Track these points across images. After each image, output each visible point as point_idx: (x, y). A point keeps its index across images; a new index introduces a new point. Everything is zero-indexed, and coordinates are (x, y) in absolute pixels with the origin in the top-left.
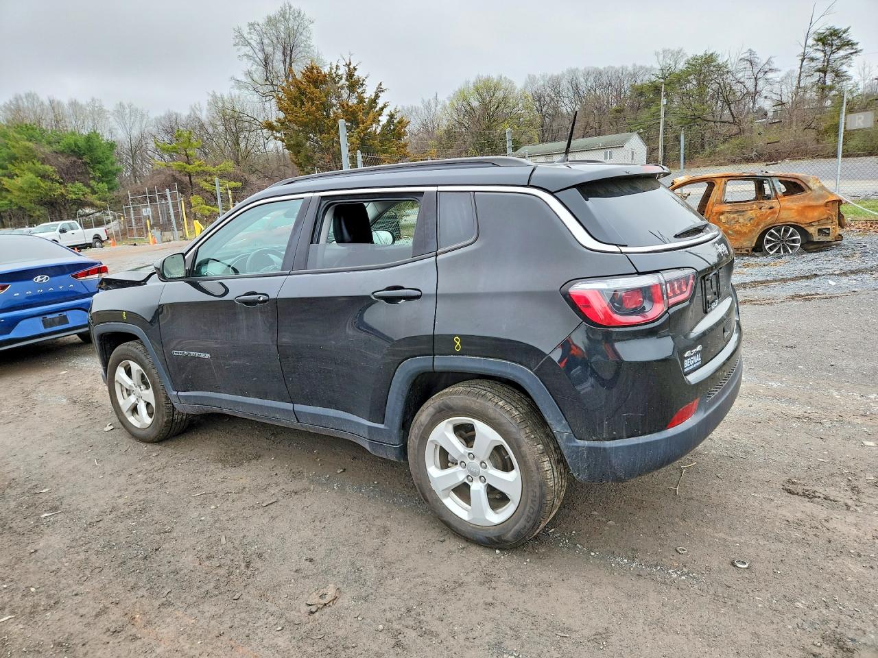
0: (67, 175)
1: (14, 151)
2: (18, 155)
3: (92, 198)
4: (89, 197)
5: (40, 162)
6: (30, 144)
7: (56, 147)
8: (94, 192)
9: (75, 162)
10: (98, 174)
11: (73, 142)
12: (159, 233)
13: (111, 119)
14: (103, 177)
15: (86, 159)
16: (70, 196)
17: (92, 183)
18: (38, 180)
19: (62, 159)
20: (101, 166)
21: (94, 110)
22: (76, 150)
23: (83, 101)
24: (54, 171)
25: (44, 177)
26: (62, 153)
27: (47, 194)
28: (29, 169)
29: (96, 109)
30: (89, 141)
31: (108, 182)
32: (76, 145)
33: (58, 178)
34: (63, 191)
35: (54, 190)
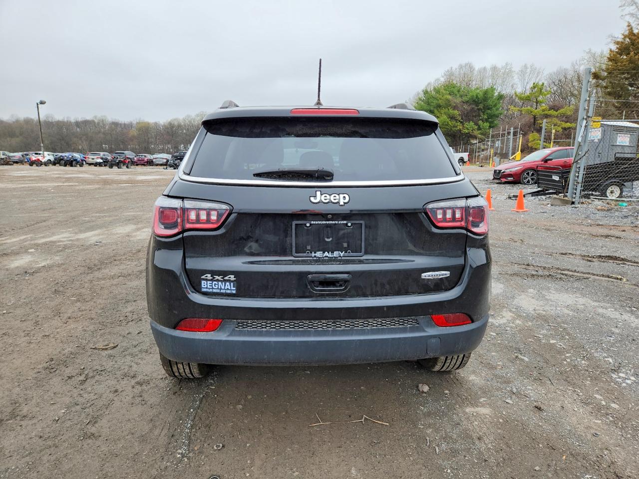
0: (467, 117)
1: (440, 101)
2: (441, 104)
3: (476, 133)
4: (475, 132)
5: (452, 109)
6: (449, 97)
7: (465, 99)
8: (479, 129)
9: (473, 108)
10: (486, 117)
11: (475, 95)
12: (499, 159)
13: (516, 77)
14: (489, 118)
15: (481, 106)
16: (464, 131)
17: (480, 122)
18: (448, 120)
19: (465, 107)
20: (489, 111)
21: (505, 72)
22: (476, 100)
23: (499, 65)
24: (459, 115)
25: (452, 118)
26: (467, 102)
27: (451, 129)
28: (445, 113)
29: (507, 70)
30: (486, 94)
31: (490, 123)
32: (477, 96)
33: (460, 119)
34: (461, 127)
35: (456, 127)
